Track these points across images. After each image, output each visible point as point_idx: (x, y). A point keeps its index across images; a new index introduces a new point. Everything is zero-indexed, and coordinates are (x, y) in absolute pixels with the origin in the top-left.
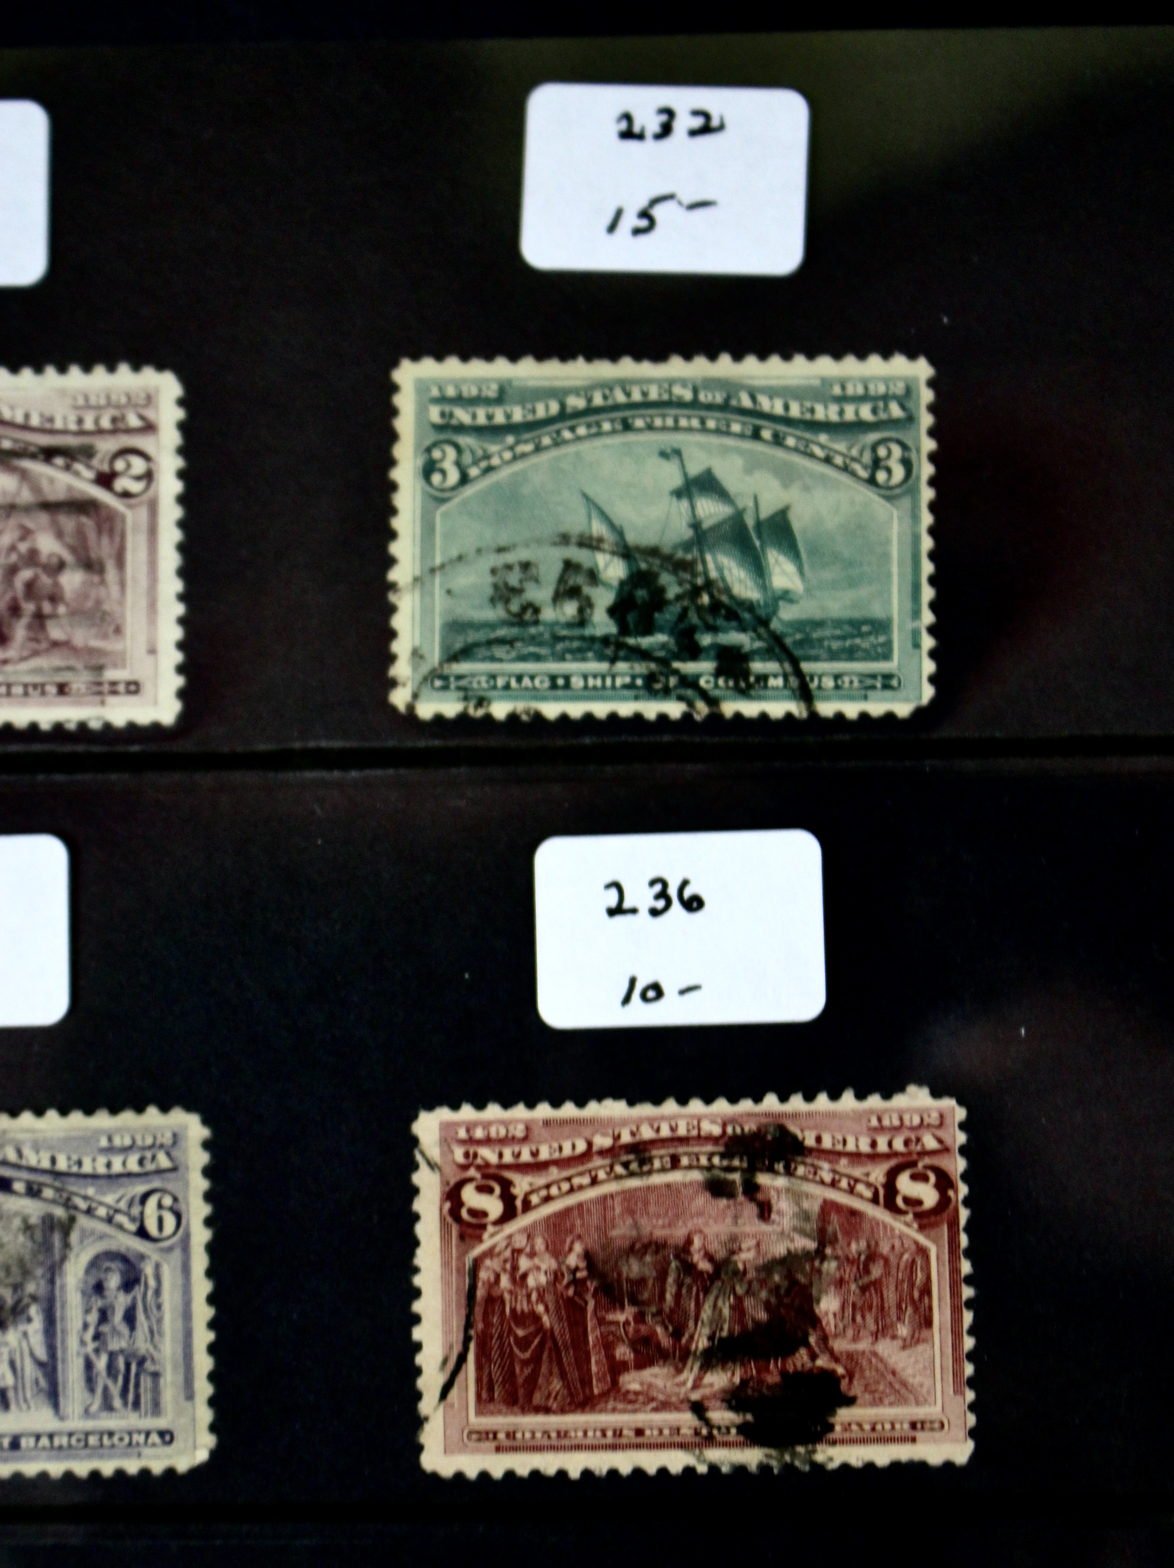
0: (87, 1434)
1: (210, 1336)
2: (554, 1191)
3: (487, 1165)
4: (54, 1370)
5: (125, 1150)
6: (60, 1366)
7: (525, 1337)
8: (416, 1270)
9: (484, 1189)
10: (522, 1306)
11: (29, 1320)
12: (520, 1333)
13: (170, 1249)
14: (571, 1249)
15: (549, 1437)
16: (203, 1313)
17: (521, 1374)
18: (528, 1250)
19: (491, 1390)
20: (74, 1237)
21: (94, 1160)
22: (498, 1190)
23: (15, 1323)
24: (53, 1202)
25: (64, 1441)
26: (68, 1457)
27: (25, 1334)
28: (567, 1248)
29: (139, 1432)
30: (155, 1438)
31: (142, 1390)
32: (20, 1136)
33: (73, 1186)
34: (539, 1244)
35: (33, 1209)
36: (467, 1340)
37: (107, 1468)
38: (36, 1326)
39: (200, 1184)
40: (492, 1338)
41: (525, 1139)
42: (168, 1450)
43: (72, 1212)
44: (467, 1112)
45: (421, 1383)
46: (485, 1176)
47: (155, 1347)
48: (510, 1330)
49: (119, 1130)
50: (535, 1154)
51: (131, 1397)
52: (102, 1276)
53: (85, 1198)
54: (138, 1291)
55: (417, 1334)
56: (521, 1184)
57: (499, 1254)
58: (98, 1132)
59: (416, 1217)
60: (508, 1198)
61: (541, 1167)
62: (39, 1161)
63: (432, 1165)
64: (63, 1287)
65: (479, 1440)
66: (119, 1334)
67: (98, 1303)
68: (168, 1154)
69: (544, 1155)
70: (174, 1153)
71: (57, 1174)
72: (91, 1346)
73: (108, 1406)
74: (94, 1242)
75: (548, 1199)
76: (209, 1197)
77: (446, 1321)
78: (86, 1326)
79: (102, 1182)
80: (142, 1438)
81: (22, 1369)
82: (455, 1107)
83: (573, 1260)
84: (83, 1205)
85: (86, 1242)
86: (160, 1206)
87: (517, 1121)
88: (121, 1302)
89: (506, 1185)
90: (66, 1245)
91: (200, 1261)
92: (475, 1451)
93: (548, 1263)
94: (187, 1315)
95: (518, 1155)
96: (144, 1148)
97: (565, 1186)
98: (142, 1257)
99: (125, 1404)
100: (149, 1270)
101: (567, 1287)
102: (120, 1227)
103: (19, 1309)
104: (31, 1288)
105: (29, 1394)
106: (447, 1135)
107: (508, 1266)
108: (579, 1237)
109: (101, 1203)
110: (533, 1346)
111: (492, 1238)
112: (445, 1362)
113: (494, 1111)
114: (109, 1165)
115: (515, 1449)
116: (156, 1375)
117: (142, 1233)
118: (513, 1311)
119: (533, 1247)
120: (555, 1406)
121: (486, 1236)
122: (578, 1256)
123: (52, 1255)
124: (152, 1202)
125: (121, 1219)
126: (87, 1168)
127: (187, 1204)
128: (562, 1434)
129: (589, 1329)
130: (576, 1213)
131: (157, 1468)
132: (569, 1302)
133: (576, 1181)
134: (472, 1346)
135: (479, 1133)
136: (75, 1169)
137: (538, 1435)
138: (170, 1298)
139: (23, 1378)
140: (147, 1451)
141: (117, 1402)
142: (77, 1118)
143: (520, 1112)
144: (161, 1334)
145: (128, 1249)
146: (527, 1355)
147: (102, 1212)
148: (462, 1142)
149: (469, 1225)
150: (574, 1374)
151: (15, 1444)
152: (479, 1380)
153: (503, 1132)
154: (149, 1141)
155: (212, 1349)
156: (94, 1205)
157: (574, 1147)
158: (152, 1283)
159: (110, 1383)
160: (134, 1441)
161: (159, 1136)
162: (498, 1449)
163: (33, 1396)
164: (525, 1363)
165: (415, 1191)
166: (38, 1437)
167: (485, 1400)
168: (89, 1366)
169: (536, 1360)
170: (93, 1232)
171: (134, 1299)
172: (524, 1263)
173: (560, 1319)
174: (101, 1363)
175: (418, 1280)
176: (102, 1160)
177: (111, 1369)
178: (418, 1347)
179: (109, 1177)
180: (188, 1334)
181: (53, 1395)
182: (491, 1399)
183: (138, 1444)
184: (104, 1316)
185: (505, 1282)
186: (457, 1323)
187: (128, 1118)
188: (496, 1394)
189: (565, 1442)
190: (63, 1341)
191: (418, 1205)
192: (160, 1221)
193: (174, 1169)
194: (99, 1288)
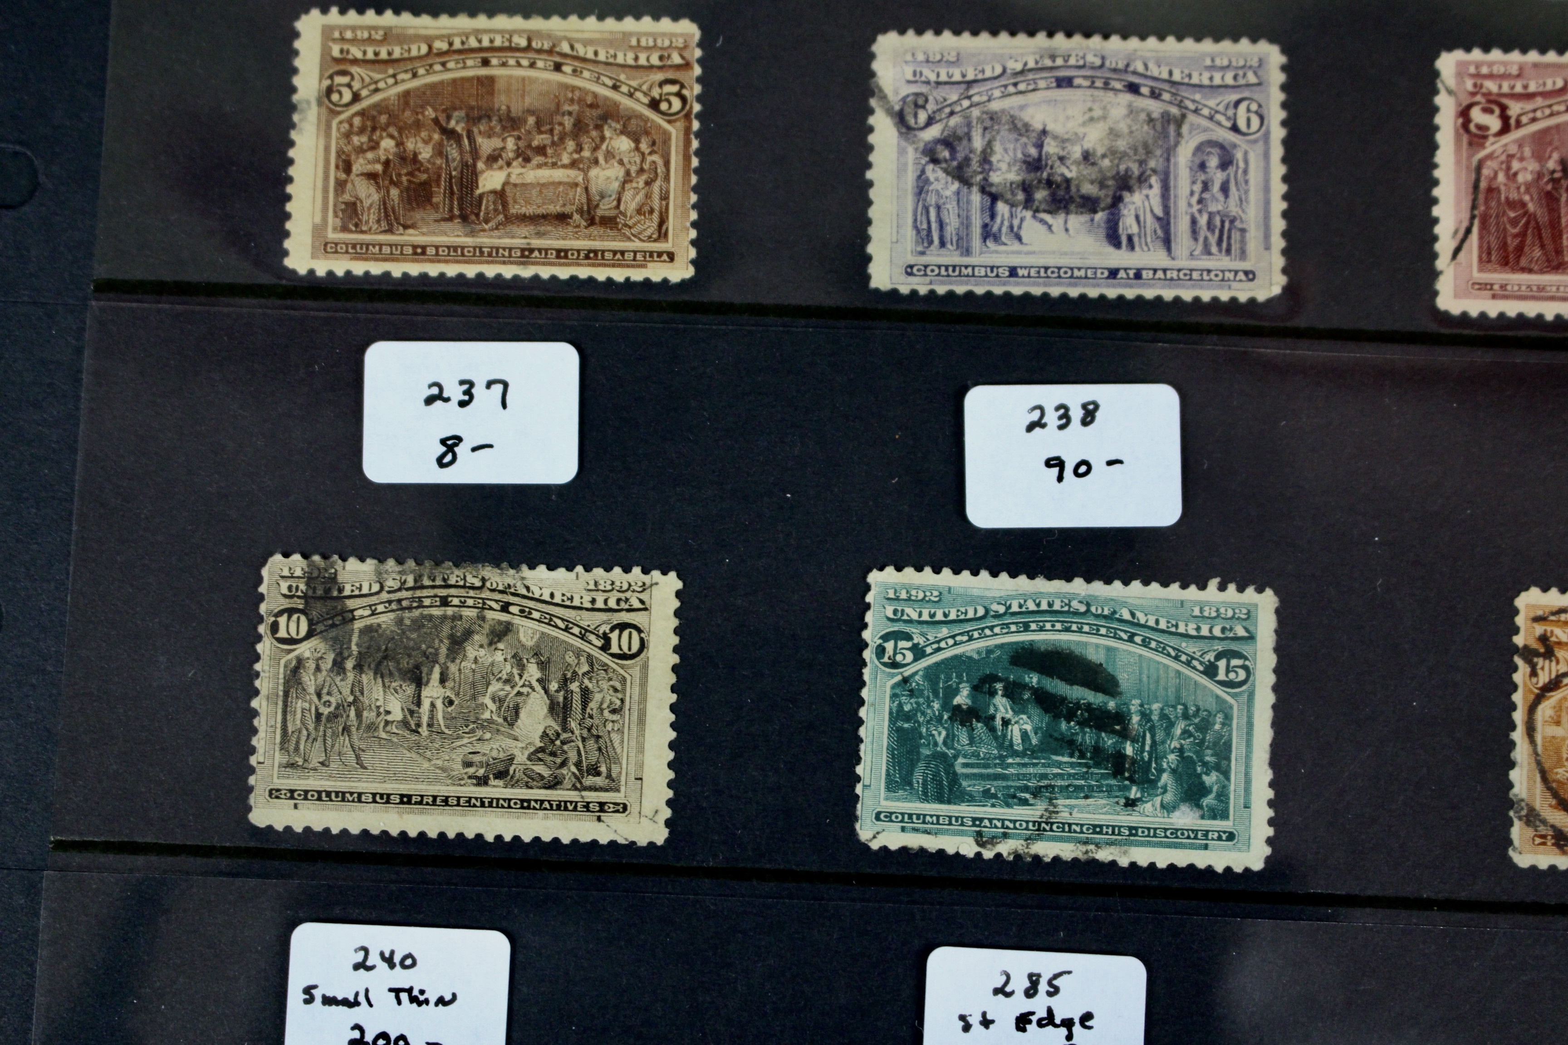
0: (1191, 270)
1: (1284, 205)
2: (1539, 114)
3: (1490, 93)
4: (1168, 223)
5: (1223, 68)
6: (1172, 221)
7: (1515, 218)
8: (1436, 166)
9: (1487, 111)
10: (1514, 196)
11: (1151, 187)
12: (1512, 215)
13: (1255, 141)
14: (1550, 157)
15: (1531, 290)
16: (1279, 188)
17: (1512, 243)
18: (1518, 155)
19: (1489, 254)
20: (1185, 129)
21: (1201, 75)
22: (1497, 111)
23: (1140, 188)
24: (1170, 103)
25: (1175, 275)
26: (1177, 287)
27: (1147, 196)
28: (1547, 155)
29: (1230, 271)
30: (1241, 276)
31: (1233, 241)
32: (1148, 54)
33: (1185, 92)
34: (1527, 152)
35: (1155, 107)
36: (1473, 217)
37: (1206, 296)
38: (1155, 192)
39: (1278, 96)
40: (1491, 217)
41: (1519, 76)
42: (1251, 284)
43: (1184, 111)
44: (1477, 54)
45: (1438, 247)
46: (1490, 101)
47: (1243, 211)
48: (1504, 212)
49: (1220, 54)
50: (1525, 87)
51: (1224, 245)
52: (1206, 158)
53: (1194, 101)
54: (1231, 170)
55: (1436, 211)
56: (1515, 108)
57: (1497, 157)
58: (1203, 55)
59: (1436, 128)
60: (1505, 118)
61: (1530, 96)
62: (1160, 73)
63: (1450, 92)
64: (1176, 164)
65: (1479, 289)
66: (1217, 200)
67: (1202, 177)
68: (1255, 73)
69: (1532, 88)
70: (1260, 73)
71: (1174, 83)
72: (1196, 207)
73: (1207, 252)
74: (1199, 133)
75: (1534, 120)
76: (1284, 105)
77: (1458, 203)
78: (1192, 193)
79: (1206, 90)
80: (1231, 276)
81: (1145, 222)
82: (1468, 50)
83: (1551, 164)
84: (1192, 106)
85: (1194, 133)
86: (1248, 110)
87: (1513, 63)
88: (1219, 177)
89: (1503, 108)
90: (1179, 135)
91: (1277, 151)
92: (1476, 297)
93: (1533, 166)
94: (1267, 189)
95: (1513, 87)
96: (1237, 68)
97: (1547, 112)
98: (1235, 146)
99: (1220, 251)
100: (1239, 155)
101: (1547, 183)
102: (1219, 124)
103: (1143, 179)
104: (1152, 164)
105: (1149, 240)
106: (1461, 71)
107: (1504, 166)
108: (1557, 148)
109: (1205, 106)
110: (1521, 224)
111: (1493, 146)
112: (1456, 232)
113: (1496, 54)
114: (1211, 79)
115: (1506, 297)
116: (1243, 231)
117: (1235, 128)
118: (1507, 198)
119: (1522, 153)
120: (1536, 268)
121: (1488, 144)
122: (1556, 162)
123: (1169, 140)
124: (1243, 107)
125: (1219, 117)
126: (1195, 80)
127: (1269, 109)
128: (1541, 288)
129: (1562, 215)
130: (1554, 132)
131: (1243, 298)
132: (1549, 194)
133: (1556, 108)
134: (1476, 222)
135: (1485, 70)
136: (1186, 80)
137: (1523, 288)
138: (1255, 176)
139: (1145, 227)
140: (1234, 285)
141: (1214, 249)
142: (1189, 44)
143: (1515, 56)
144: (1247, 202)
145: (1224, 140)
146: (1516, 231)
147: (1206, 112)
148: (1473, 76)
149: (1476, 136)
150: (1550, 247)
151: (1138, 276)
152: (1480, 247)
153: (1502, 70)
154: (1241, 63)
155: (1285, 215)
156: (1200, 107)
157: (1554, 83)
158: (1242, 165)
159: (1209, 235)
160: (1226, 278)
161: (1249, 59)
162: (1494, 297)
163: (1152, 241)
164: (1516, 236)
165: (1435, 110)
166: (1155, 271)
167: (1485, 259)
168: (1194, 222)
169: (1523, 234)
170: (1199, 126)
171: (1229, 175)
172: (1516, 165)
173: (1541, 206)
174: (1203, 220)
175: (1437, 173)
176: (1206, 75)
177: (1210, 225)
178: (1436, 221)
179: (1211, 87)
180: (1267, 203)
181: (1167, 242)
182: (1489, 261)
183: (1229, 280)
184: (1206, 187)
185: (1501, 177)
186: (1466, 204)
187: (1226, 45)
188: (1493, 258)
189: (1542, 294)
190: (1175, 202)
191: (1438, 120)
192: (1249, 120)
193: (1259, 84)
194: (1203, 166)
